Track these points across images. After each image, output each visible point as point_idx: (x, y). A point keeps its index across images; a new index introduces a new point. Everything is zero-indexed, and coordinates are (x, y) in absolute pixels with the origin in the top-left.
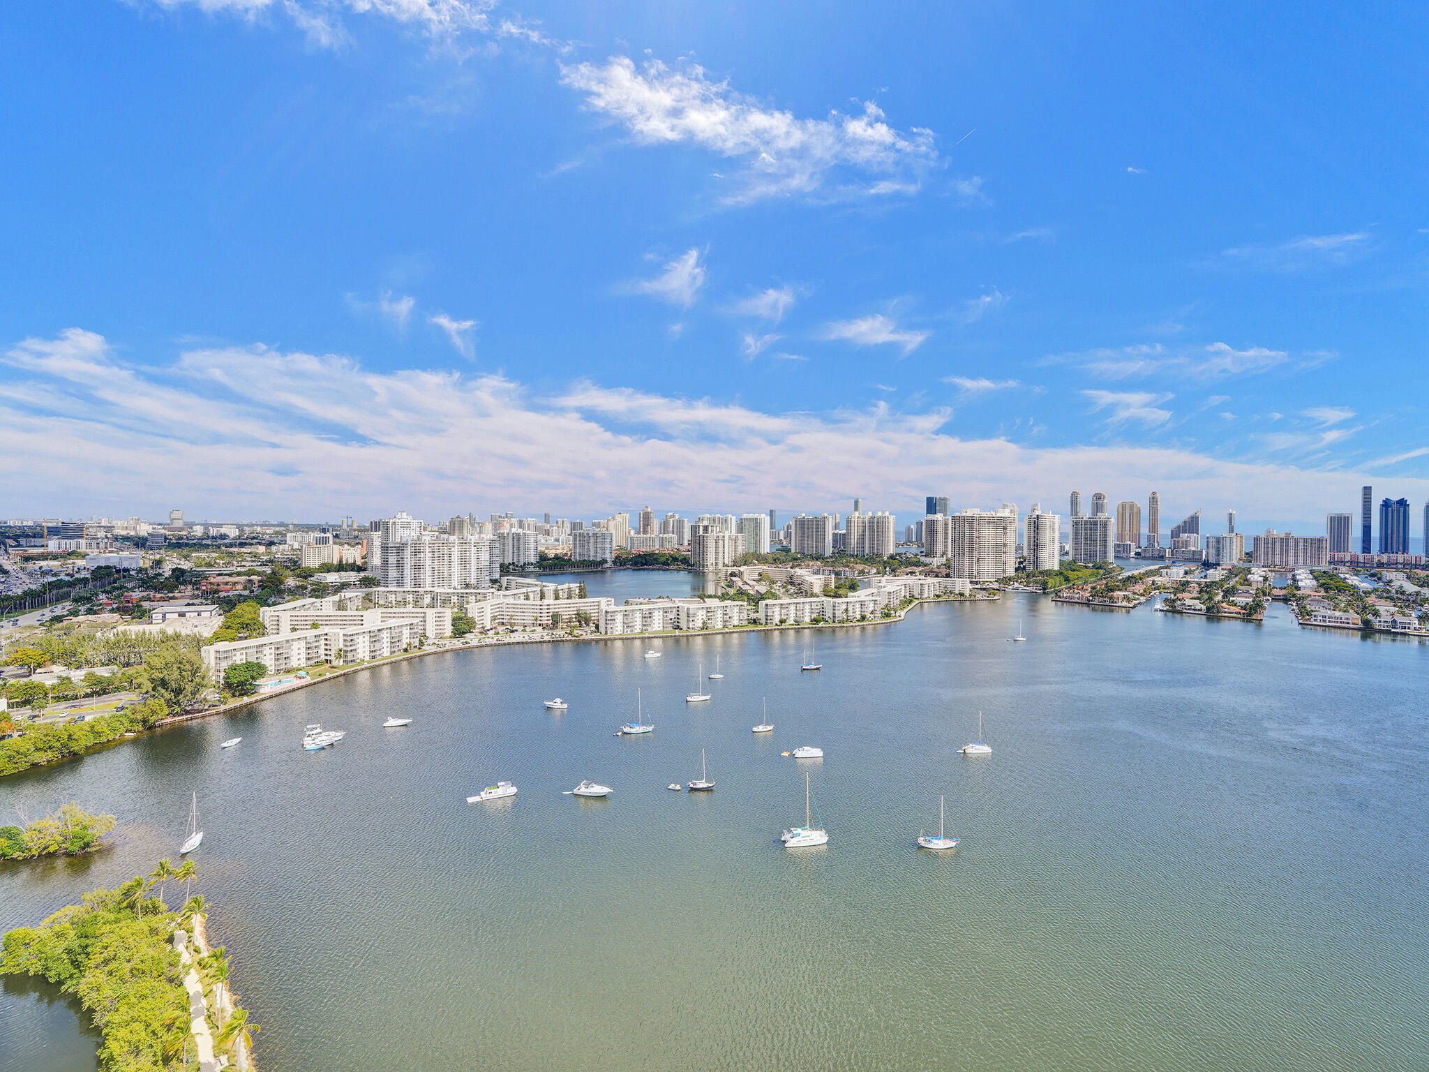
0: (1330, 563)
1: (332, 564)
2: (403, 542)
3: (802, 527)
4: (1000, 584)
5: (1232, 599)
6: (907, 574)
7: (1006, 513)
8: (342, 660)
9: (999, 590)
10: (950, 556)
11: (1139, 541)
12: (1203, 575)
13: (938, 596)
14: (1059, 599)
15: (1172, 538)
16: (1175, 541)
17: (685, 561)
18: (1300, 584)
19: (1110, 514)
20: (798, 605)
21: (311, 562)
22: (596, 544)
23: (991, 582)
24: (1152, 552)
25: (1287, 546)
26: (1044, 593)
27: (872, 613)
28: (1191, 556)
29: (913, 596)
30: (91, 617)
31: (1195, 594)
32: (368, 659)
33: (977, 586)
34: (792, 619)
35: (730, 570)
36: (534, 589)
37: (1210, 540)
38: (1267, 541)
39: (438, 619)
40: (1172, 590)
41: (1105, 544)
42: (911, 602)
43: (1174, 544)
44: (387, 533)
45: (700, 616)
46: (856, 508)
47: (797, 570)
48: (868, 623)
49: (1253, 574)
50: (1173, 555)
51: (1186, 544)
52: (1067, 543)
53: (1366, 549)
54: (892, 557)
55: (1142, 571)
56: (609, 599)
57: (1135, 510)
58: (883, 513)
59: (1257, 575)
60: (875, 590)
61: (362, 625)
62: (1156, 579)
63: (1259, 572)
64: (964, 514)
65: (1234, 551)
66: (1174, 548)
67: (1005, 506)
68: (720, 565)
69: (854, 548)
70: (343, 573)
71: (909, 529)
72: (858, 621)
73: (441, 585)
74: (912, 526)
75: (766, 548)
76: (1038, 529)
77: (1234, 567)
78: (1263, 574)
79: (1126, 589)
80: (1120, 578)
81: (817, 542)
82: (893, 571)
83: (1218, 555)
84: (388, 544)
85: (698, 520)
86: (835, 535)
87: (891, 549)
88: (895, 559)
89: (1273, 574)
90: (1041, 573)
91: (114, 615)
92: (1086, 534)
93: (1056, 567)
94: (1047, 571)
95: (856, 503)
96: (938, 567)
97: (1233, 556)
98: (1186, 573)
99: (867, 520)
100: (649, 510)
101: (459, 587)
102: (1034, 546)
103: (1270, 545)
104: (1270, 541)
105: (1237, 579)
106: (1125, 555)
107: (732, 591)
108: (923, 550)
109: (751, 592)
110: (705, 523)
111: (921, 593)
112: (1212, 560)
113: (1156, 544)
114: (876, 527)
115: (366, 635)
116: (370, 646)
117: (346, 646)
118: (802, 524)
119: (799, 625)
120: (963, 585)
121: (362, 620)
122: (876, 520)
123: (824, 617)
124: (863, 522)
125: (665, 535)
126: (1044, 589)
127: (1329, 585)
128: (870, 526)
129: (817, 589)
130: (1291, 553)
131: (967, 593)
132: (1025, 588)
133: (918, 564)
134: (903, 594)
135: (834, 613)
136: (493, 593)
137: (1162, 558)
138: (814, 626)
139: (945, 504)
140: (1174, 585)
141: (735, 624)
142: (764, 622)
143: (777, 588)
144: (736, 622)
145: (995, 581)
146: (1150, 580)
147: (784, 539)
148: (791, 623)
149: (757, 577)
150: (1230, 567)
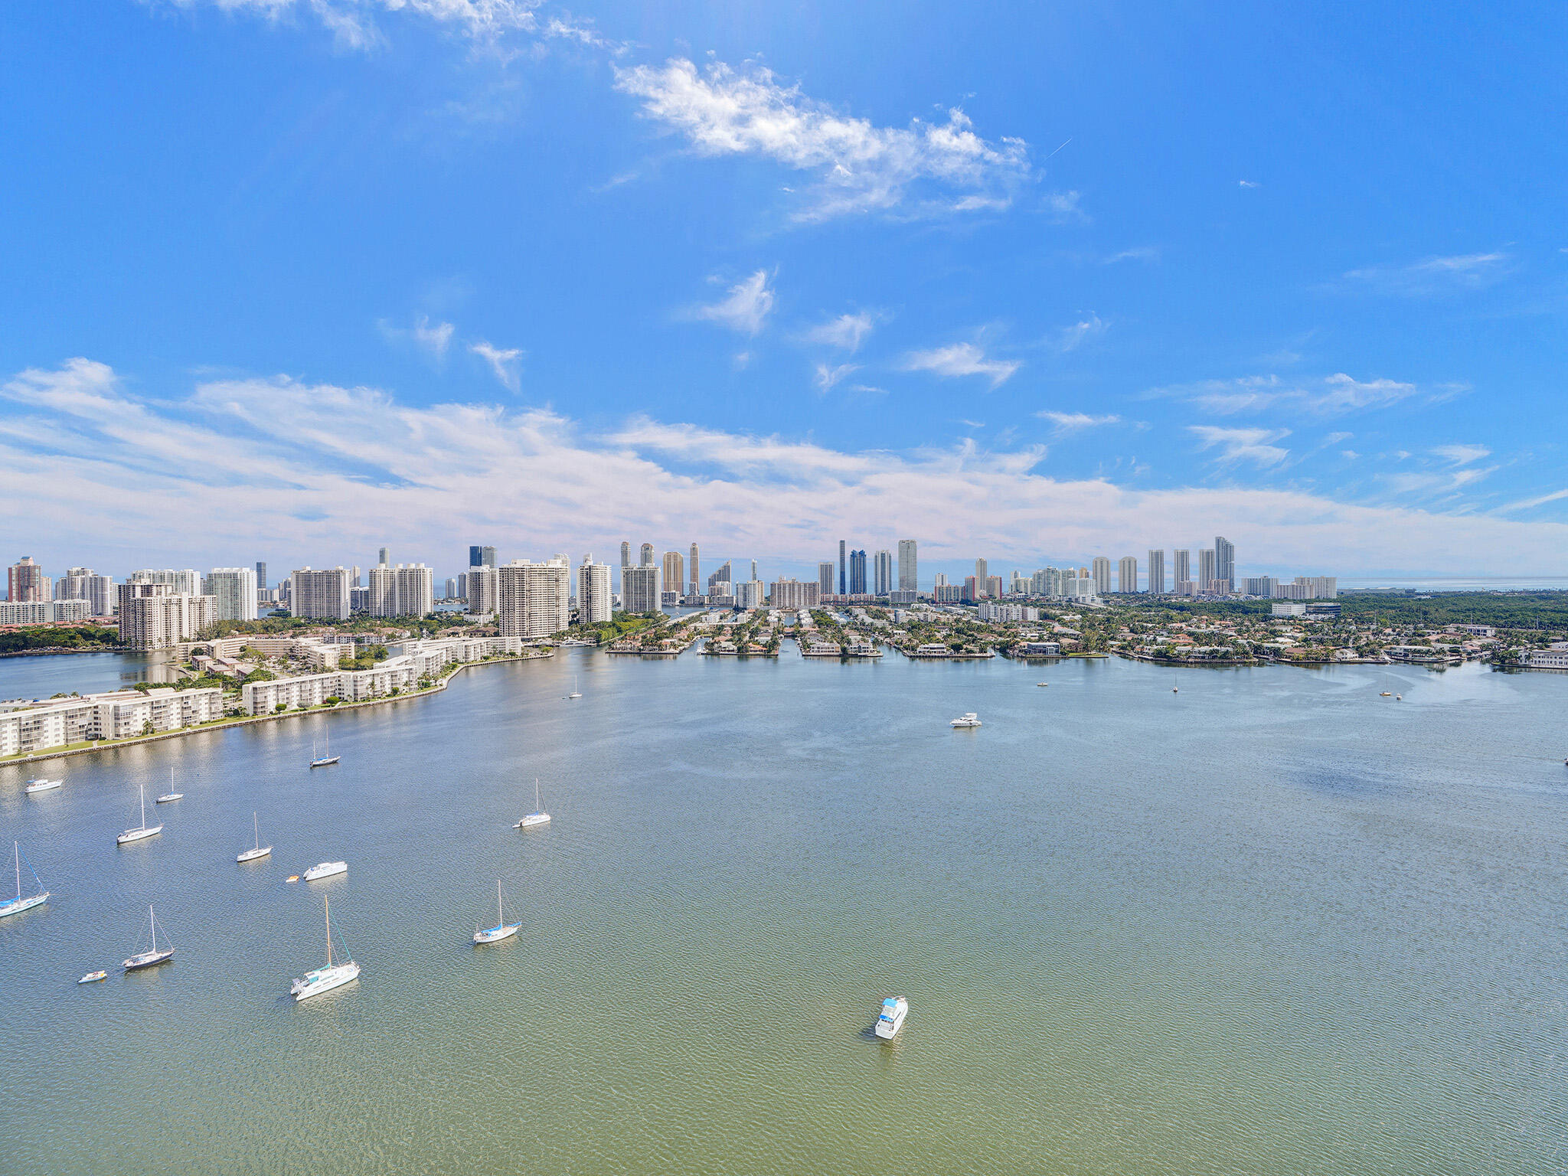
0: (821, 603)
3: (307, 585)
4: (553, 639)
6: (449, 636)
7: (557, 564)
9: (552, 646)
10: (498, 612)
11: (683, 589)
12: (734, 618)
13: (486, 658)
14: (612, 651)
15: (710, 585)
16: (712, 588)
17: (107, 638)
18: (803, 622)
19: (656, 565)
20: (303, 685)
23: (543, 638)
24: (694, 600)
25: (794, 588)
26: (598, 646)
27: (406, 684)
28: (725, 602)
29: (457, 661)
31: (728, 636)
33: (529, 644)
34: (295, 703)
35: (192, 646)
37: (740, 587)
38: (779, 585)
40: (711, 635)
41: (653, 593)
42: (454, 667)
43: (712, 591)
45: (140, 715)
46: (382, 559)
47: (301, 639)
48: (401, 697)
49: (771, 615)
50: (711, 601)
51: (720, 591)
52: (618, 594)
53: (843, 591)
54: (430, 617)
55: (686, 618)
57: (678, 560)
58: (418, 565)
59: (774, 616)
60: (410, 658)
62: (698, 624)
63: (775, 613)
64: (513, 566)
65: (757, 597)
66: (712, 595)
67: (556, 557)
68: (175, 641)
69: (380, 608)
71: (449, 583)
72: (388, 696)
74: (453, 580)
75: (251, 612)
76: (590, 580)
77: (757, 610)
78: (778, 615)
79: (672, 636)
80: (668, 625)
81: (328, 602)
82: (432, 632)
83: (745, 600)
85: (131, 577)
86: (354, 593)
87: (428, 608)
88: (433, 619)
89: (785, 615)
90: (595, 625)
92: (636, 583)
93: (609, 619)
94: (601, 623)
95: (382, 553)
96: (485, 625)
97: (756, 602)
98: (721, 618)
99: (396, 574)
100: (31, 563)
102: (587, 597)
103: (782, 591)
104: (782, 586)
105: (759, 621)
106: (670, 604)
107: (196, 676)
108: (468, 606)
109: (229, 674)
110: (146, 581)
111: (466, 657)
112: (741, 605)
113: (697, 592)
114: (409, 581)
118: (306, 580)
119: (305, 710)
120: (513, 643)
122: (408, 573)
123: (342, 696)
124: (392, 577)
125: (67, 602)
126: (598, 642)
127: (822, 621)
128: (401, 580)
129: (330, 662)
130: (796, 596)
131: (519, 652)
132: (579, 642)
133: (461, 623)
134: (445, 659)
135: (356, 690)
137: (702, 605)
138: (328, 708)
139: (492, 555)
140: (712, 630)
141: (204, 720)
142: (250, 711)
143: (272, 665)
144: (204, 717)
145: (549, 637)
146: (692, 626)
147: (280, 599)
148: (293, 708)
149: (238, 653)
150: (754, 611)
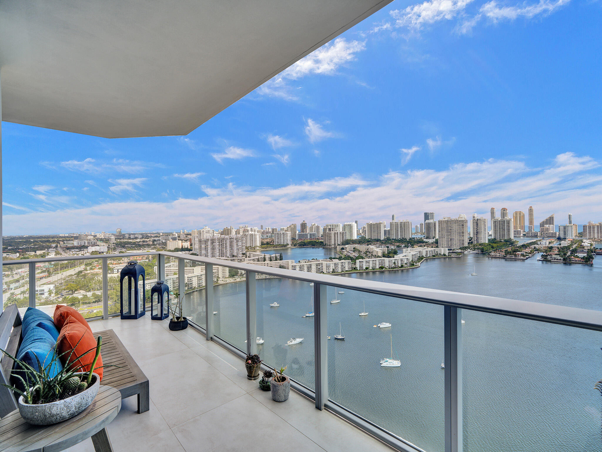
1: (179, 248)
2: (207, 239)
4: (462, 250)
5: (576, 254)
6: (419, 247)
7: (463, 219)
8: (187, 288)
9: (461, 253)
10: (437, 238)
11: (524, 229)
12: (558, 243)
13: (434, 256)
14: (490, 256)
15: (540, 227)
16: (542, 228)
17: (321, 243)
19: (510, 217)
20: (373, 261)
21: (171, 247)
22: (284, 237)
23: (457, 249)
24: (531, 234)
27: (406, 264)
28: (551, 235)
29: (423, 256)
30: (92, 271)
31: (556, 252)
32: (197, 287)
34: (371, 267)
35: (341, 247)
36: (261, 257)
37: (561, 227)
39: (223, 270)
40: (544, 251)
41: (509, 230)
42: (422, 259)
43: (542, 230)
44: (200, 235)
45: (332, 267)
46: (394, 219)
47: (370, 246)
48: (404, 268)
49: (584, 242)
50: (541, 235)
51: (547, 229)
54: (411, 239)
55: (529, 242)
56: (292, 260)
57: (522, 214)
58: (406, 220)
59: (586, 243)
60: (406, 254)
61: (193, 273)
62: (536, 246)
63: (587, 241)
64: (443, 220)
65: (573, 233)
66: (542, 231)
68: (337, 245)
69: (394, 236)
70: (183, 252)
72: (400, 267)
73: (222, 256)
74: (418, 226)
75: (355, 237)
76: (478, 225)
77: (574, 239)
78: (590, 242)
79: (521, 251)
80: (518, 246)
81: (377, 234)
82: (412, 245)
83: (565, 234)
84: (201, 240)
85: (326, 226)
86: (385, 231)
87: (410, 236)
89: (594, 242)
90: (480, 245)
91: (100, 270)
92: (500, 226)
93: (487, 242)
94: (483, 243)
95: (393, 216)
96: (432, 243)
97: (572, 235)
98: (550, 243)
99: (399, 223)
100: (305, 222)
101: (230, 257)
102: (476, 232)
104: (591, 227)
105: (576, 245)
106: (518, 236)
107: (343, 256)
108: (424, 236)
109: (352, 256)
110: (329, 227)
111: (426, 255)
112: (562, 236)
113: (533, 230)
114: (403, 226)
115: (196, 277)
116: (198, 282)
117: (189, 282)
118: (370, 226)
119: (374, 270)
120: (445, 250)
121: (194, 271)
122: (403, 223)
123: (385, 266)
124: (397, 224)
125: (312, 233)
126: (484, 251)
128: (400, 226)
129: (380, 254)
131: (447, 254)
132: (473, 251)
133: (423, 242)
134: (418, 256)
136: (244, 259)
137: (536, 236)
138: (381, 270)
139: (433, 216)
140: (545, 249)
141: (347, 270)
142: (359, 269)
143: (362, 254)
144: (347, 269)
145: (459, 249)
146: (533, 246)
147: (362, 233)
148: (370, 269)
149: (353, 250)
150: (572, 240)
